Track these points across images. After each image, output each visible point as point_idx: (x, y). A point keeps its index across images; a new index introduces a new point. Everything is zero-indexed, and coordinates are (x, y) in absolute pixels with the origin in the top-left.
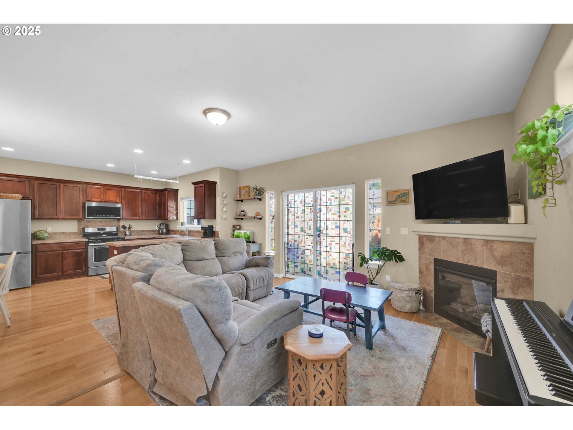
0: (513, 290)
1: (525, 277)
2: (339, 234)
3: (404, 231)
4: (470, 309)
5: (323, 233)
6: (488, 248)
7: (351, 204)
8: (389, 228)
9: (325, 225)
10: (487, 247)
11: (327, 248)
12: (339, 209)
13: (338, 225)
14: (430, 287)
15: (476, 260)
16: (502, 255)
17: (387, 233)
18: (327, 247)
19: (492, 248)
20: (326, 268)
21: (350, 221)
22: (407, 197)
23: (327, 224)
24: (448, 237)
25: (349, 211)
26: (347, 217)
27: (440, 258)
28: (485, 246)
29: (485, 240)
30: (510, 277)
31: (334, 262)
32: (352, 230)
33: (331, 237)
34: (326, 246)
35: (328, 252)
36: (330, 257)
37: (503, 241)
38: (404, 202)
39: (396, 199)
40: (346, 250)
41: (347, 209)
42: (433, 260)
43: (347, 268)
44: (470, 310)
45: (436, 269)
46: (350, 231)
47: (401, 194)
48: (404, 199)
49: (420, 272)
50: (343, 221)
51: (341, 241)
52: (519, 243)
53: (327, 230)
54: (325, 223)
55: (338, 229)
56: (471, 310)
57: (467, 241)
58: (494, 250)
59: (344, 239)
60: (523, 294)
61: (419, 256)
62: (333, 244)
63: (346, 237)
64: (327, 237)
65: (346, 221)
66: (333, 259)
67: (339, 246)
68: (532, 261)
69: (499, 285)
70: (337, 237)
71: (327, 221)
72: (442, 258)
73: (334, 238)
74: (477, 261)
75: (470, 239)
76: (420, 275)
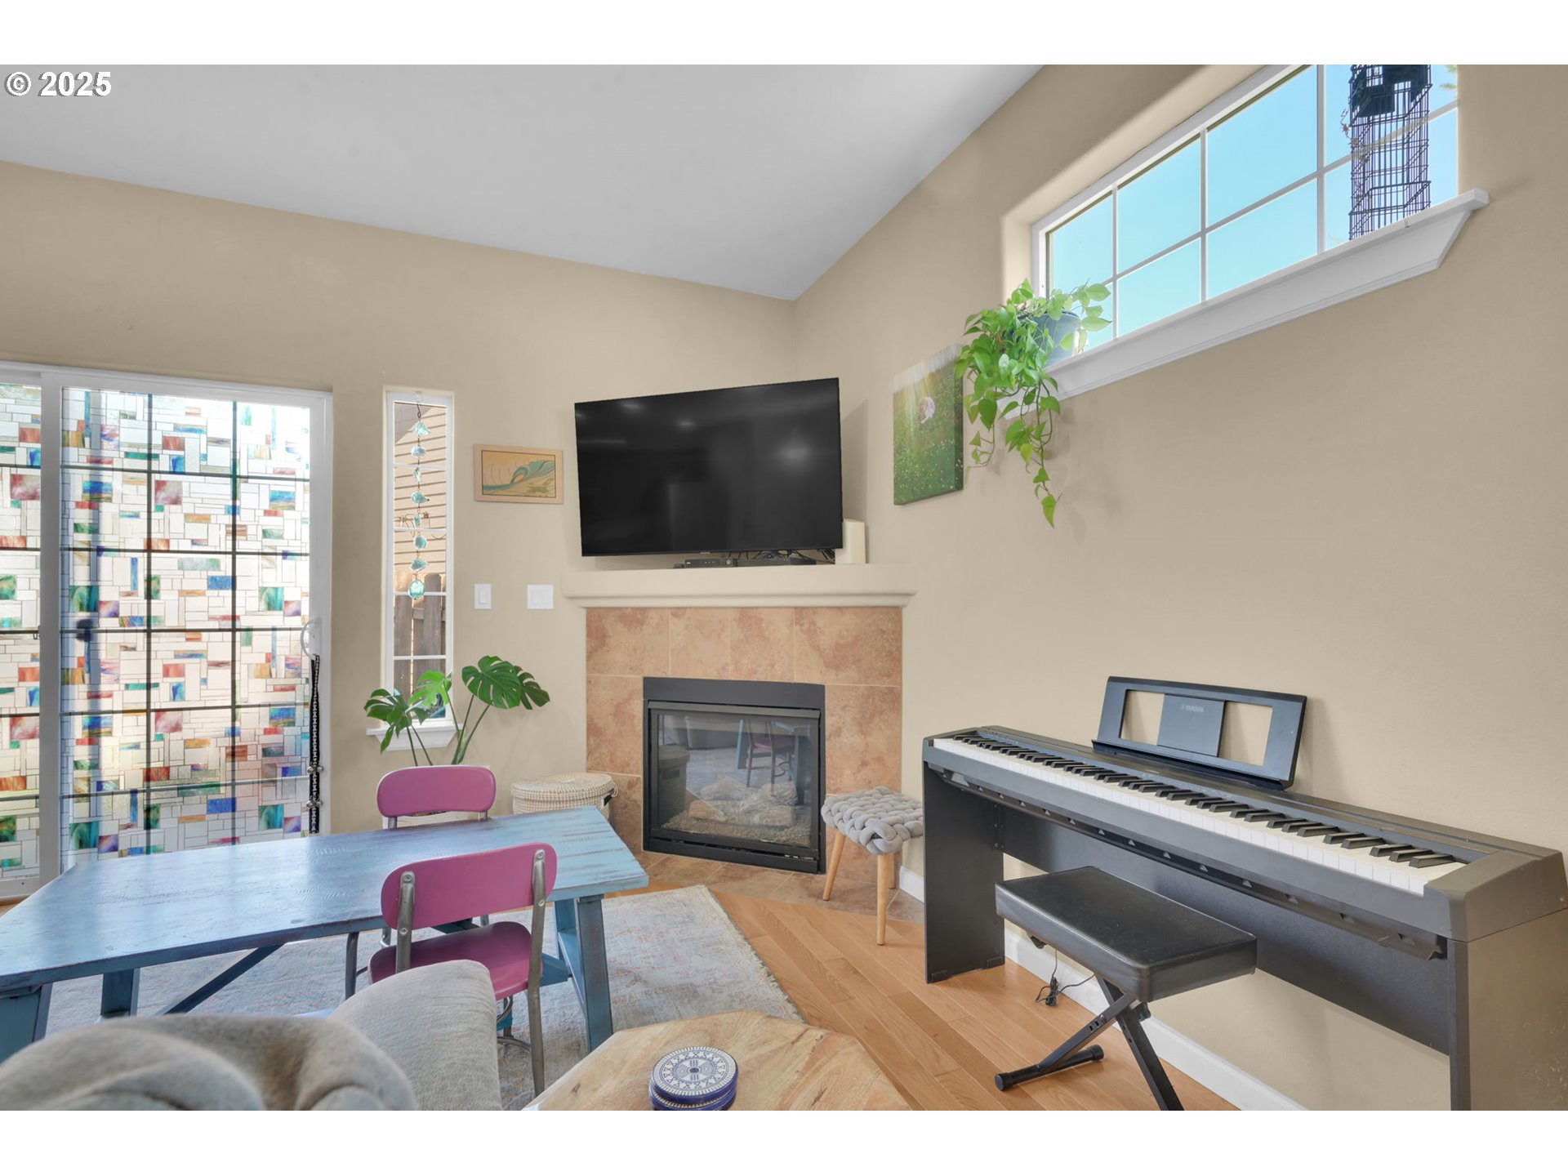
0: (861, 725)
1: (886, 688)
2: (234, 618)
3: (541, 597)
4: (743, 805)
5: (121, 615)
6: (804, 628)
7: (304, 480)
8: (488, 587)
9: (134, 572)
10: (802, 625)
11: (153, 691)
12: (235, 497)
13: (230, 574)
14: (631, 772)
15: (773, 666)
16: (837, 643)
17: (477, 606)
18: (148, 686)
19: (813, 628)
20: (141, 797)
21: (301, 555)
22: (552, 479)
23: (149, 569)
24: (691, 608)
25: (293, 508)
26: (281, 537)
27: (664, 676)
28: (796, 623)
29: (796, 608)
30: (854, 694)
31: (198, 757)
32: (314, 594)
33: (184, 633)
34: (145, 681)
35: (156, 711)
36: (175, 736)
37: (839, 608)
38: (538, 493)
39: (512, 481)
40: (275, 690)
41: (279, 503)
42: (640, 685)
43: (279, 771)
44: (741, 809)
45: (650, 710)
46: (299, 603)
47: (531, 463)
48: (539, 482)
49: (593, 730)
50: (258, 554)
51: (247, 649)
52: (873, 608)
53: (149, 596)
54: (134, 561)
55: (229, 593)
56: (745, 807)
57: (747, 616)
58: (818, 630)
59: (261, 641)
60: (880, 729)
61: (587, 677)
62: (192, 668)
63: (274, 629)
64: (149, 637)
65: (276, 554)
66: (188, 744)
67: (233, 674)
68: (899, 649)
69: (829, 721)
70: (220, 630)
71: (149, 549)
72: (670, 675)
73: (199, 640)
74: (776, 667)
75: (757, 608)
76: (592, 742)
